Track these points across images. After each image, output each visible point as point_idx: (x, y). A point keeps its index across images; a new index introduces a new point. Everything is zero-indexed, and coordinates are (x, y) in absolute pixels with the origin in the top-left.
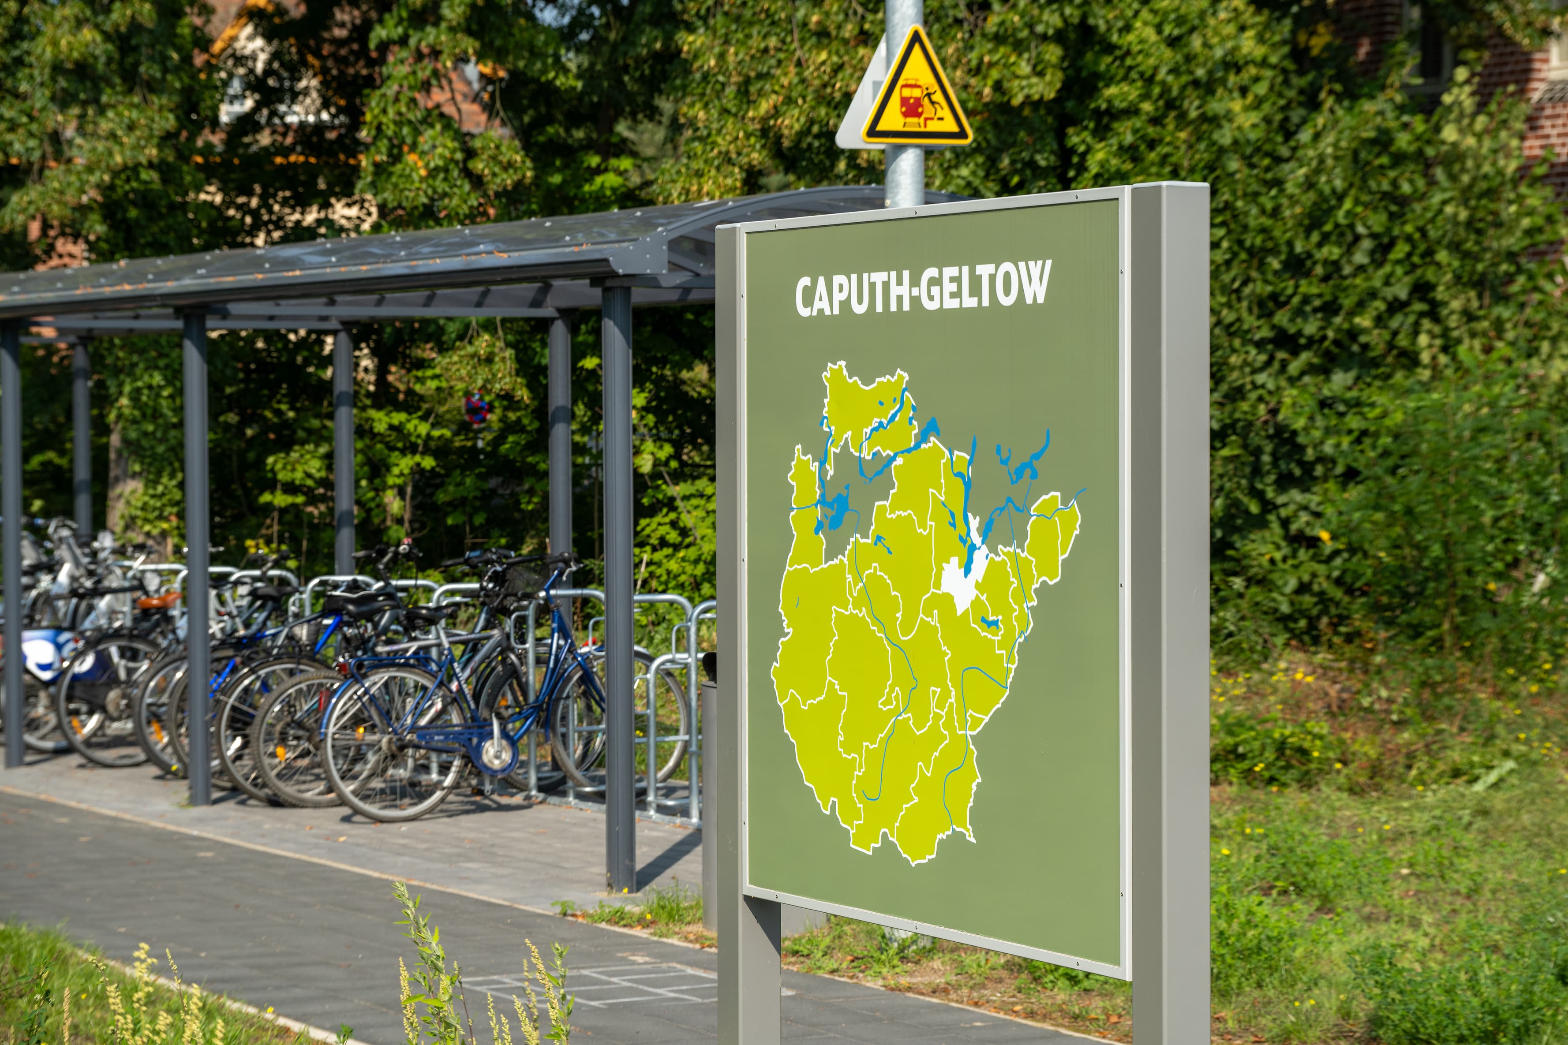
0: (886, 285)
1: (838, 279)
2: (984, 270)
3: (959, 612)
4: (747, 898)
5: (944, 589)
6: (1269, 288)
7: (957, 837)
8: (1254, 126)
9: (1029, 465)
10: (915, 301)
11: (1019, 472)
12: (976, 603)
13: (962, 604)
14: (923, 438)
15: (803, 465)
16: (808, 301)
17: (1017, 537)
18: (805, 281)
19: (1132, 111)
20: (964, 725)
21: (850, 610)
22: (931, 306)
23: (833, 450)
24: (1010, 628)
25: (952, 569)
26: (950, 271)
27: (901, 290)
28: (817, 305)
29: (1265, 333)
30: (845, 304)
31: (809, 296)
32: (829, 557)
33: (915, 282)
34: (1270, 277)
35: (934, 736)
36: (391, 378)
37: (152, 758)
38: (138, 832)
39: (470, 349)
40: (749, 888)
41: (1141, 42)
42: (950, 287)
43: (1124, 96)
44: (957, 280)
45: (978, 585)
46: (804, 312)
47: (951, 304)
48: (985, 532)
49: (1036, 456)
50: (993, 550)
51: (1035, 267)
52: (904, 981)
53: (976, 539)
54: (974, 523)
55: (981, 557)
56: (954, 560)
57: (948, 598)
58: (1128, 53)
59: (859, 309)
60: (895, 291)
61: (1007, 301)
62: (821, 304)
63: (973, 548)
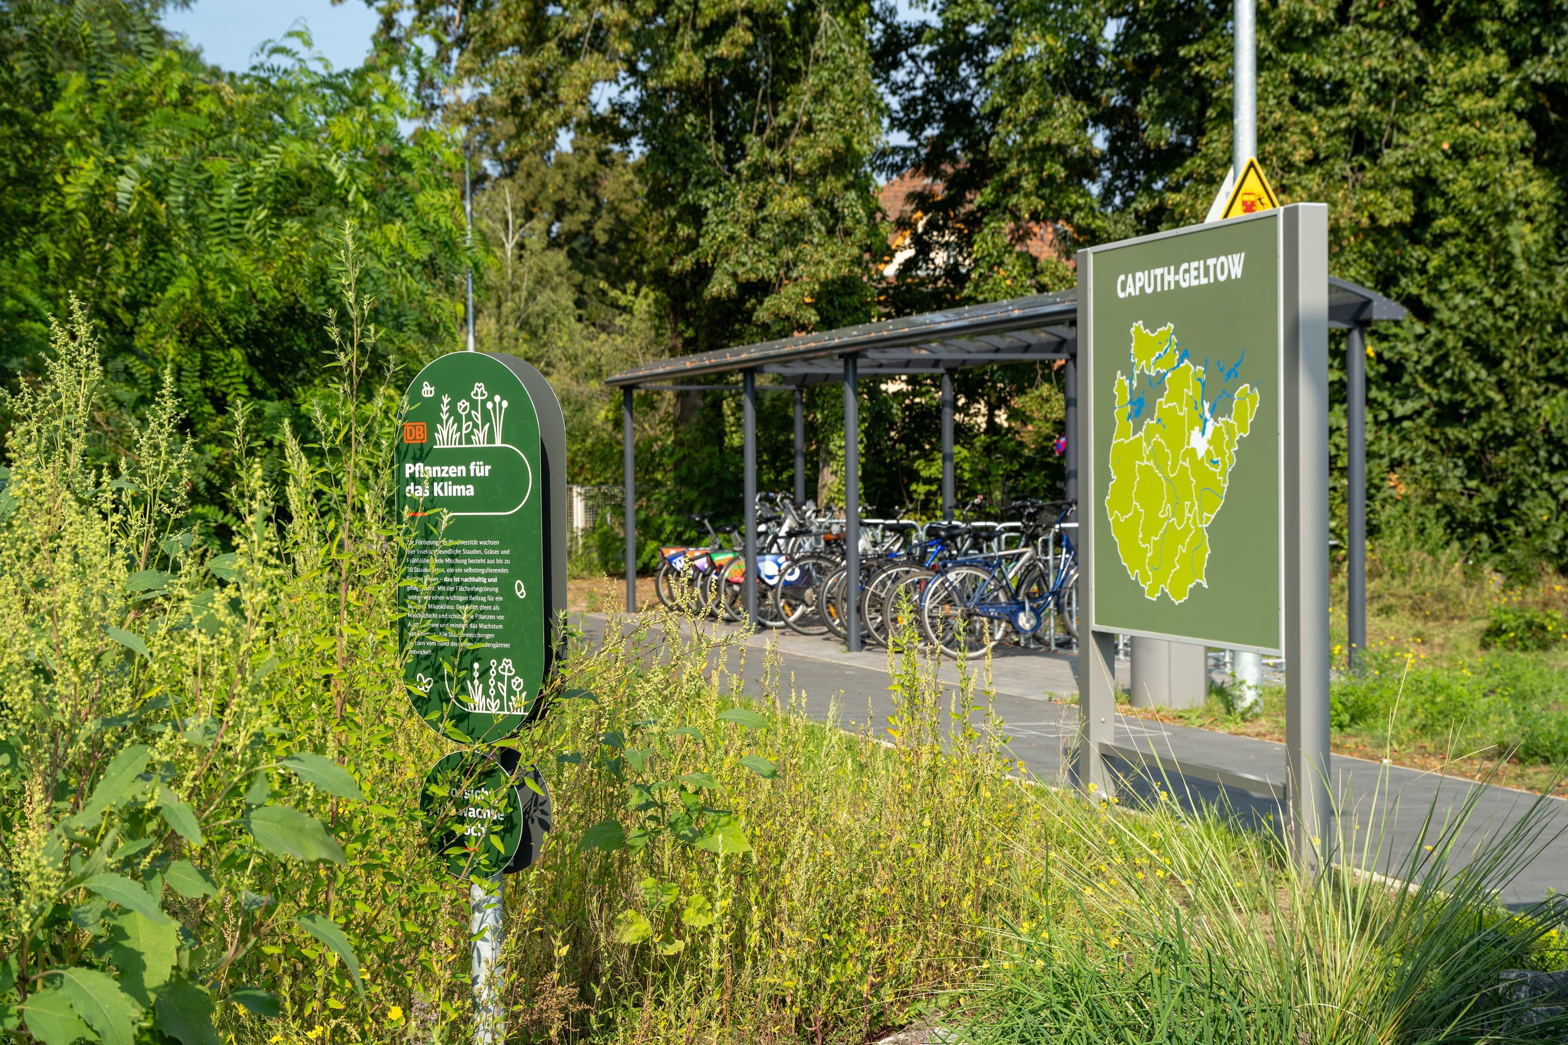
0: (1162, 276)
1: (1139, 275)
2: (1211, 262)
3: (1199, 457)
4: (1094, 632)
5: (1192, 445)
6: (1545, 345)
7: (1199, 585)
8: (1536, 242)
9: (1233, 370)
10: (1177, 283)
11: (1229, 375)
12: (1208, 452)
13: (1201, 454)
14: (1181, 361)
15: (1121, 382)
16: (1124, 289)
17: (1228, 411)
18: (1122, 278)
19: (1457, 234)
20: (1201, 520)
21: (1145, 463)
22: (1184, 285)
23: (1137, 372)
24: (1224, 464)
25: (1196, 432)
26: (1194, 264)
27: (1170, 278)
28: (1128, 290)
29: (1542, 373)
30: (1142, 289)
31: (1124, 285)
32: (1134, 433)
33: (1177, 272)
34: (1546, 338)
35: (1187, 530)
36: (997, 420)
37: (832, 630)
38: (814, 663)
39: (1037, 393)
40: (1094, 626)
41: (1462, 189)
42: (1194, 273)
43: (1451, 225)
44: (1197, 269)
45: (1209, 442)
46: (1121, 295)
47: (1195, 283)
48: (1212, 411)
49: (1237, 365)
50: (1216, 420)
51: (1236, 257)
52: (1242, 730)
53: (1207, 415)
54: (1207, 406)
55: (1210, 426)
56: (1197, 429)
57: (1194, 450)
58: (1454, 197)
59: (1149, 290)
60: (1167, 278)
61: (1222, 278)
62: (1130, 290)
63: (1206, 420)
